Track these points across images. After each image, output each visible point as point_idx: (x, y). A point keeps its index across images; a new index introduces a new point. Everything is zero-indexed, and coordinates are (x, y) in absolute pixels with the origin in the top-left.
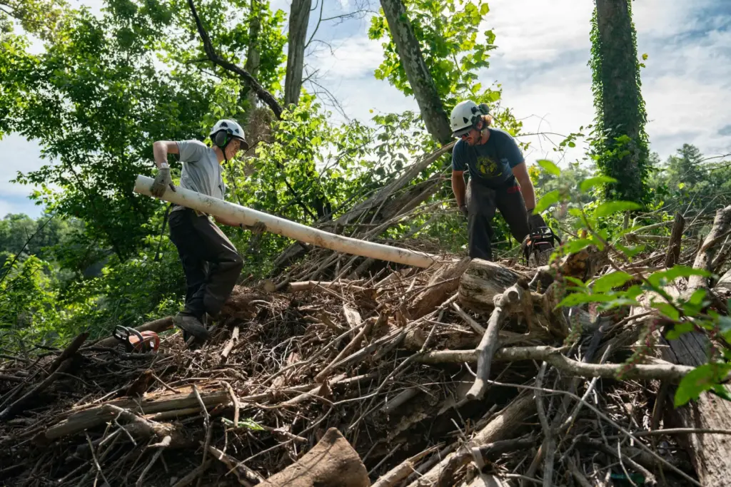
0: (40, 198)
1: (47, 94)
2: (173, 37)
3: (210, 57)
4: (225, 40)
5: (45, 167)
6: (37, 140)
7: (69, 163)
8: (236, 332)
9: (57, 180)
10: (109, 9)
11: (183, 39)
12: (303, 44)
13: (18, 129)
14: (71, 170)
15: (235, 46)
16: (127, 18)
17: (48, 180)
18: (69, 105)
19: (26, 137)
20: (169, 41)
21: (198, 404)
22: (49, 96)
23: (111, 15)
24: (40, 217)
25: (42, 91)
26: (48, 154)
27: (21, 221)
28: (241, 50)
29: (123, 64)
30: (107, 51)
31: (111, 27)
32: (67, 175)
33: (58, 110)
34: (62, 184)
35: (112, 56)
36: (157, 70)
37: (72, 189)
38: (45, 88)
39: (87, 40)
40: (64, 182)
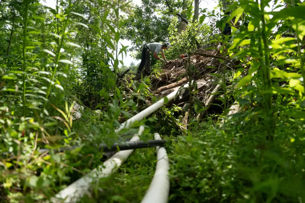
0: (132, 55)
1: (131, 28)
2: (162, 7)
3: (171, 11)
4: (176, 5)
5: (133, 47)
6: (130, 40)
7: (138, 45)
8: (174, 67)
9: (135, 50)
10: (143, 3)
11: (164, 7)
12: (198, 2)
13: (126, 38)
14: (139, 47)
15: (179, 7)
16: (147, 4)
17: (133, 50)
18: (136, 30)
19: (127, 40)
20: (161, 8)
21: (166, 75)
22: (132, 28)
23: (143, 4)
24: (130, 66)
25: (130, 28)
26: (133, 43)
27: (125, 68)
28: (181, 7)
29: (148, 17)
30: (143, 14)
31: (144, 8)
32: (138, 48)
33: (134, 31)
34: (137, 51)
35: (145, 15)
36: (157, 17)
37: (139, 52)
38: (131, 27)
39: (138, 13)
40: (137, 50)
